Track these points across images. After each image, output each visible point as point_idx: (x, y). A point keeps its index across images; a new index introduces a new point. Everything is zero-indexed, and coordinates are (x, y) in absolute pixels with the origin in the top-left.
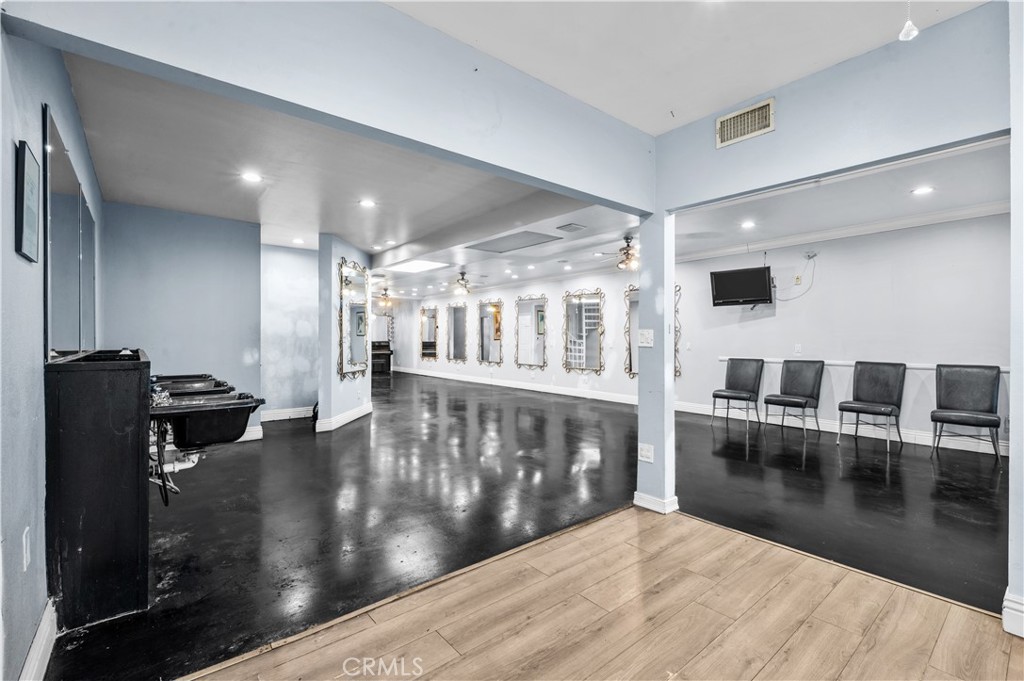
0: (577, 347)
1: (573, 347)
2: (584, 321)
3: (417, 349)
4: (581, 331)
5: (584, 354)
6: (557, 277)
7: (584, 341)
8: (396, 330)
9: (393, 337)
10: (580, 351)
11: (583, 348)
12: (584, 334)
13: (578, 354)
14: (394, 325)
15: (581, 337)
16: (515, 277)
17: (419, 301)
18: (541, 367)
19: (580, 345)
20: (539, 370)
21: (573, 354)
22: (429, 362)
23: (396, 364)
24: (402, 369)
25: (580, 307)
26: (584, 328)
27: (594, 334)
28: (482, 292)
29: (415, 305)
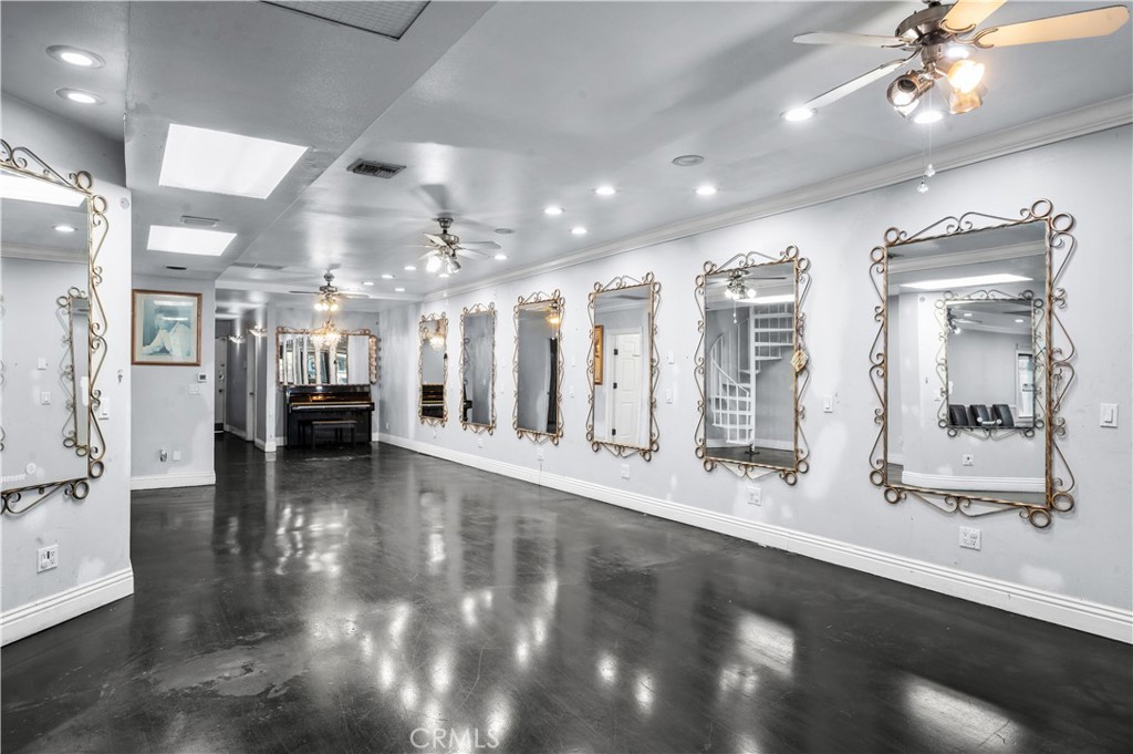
0: (738, 398)
1: (728, 398)
2: (753, 344)
3: (414, 401)
4: (745, 363)
5: (751, 413)
6: (684, 227)
7: (752, 385)
8: (383, 363)
9: (378, 376)
10: (743, 406)
11: (751, 399)
12: (753, 372)
13: (738, 413)
14: (381, 354)
15: (745, 378)
16: (579, 231)
17: (418, 305)
18: (644, 452)
19: (743, 393)
20: (638, 458)
21: (728, 412)
22: (431, 427)
23: (383, 429)
24: (393, 440)
25: (744, 312)
26: (753, 358)
27: (774, 371)
28: (522, 278)
29: (411, 310)
